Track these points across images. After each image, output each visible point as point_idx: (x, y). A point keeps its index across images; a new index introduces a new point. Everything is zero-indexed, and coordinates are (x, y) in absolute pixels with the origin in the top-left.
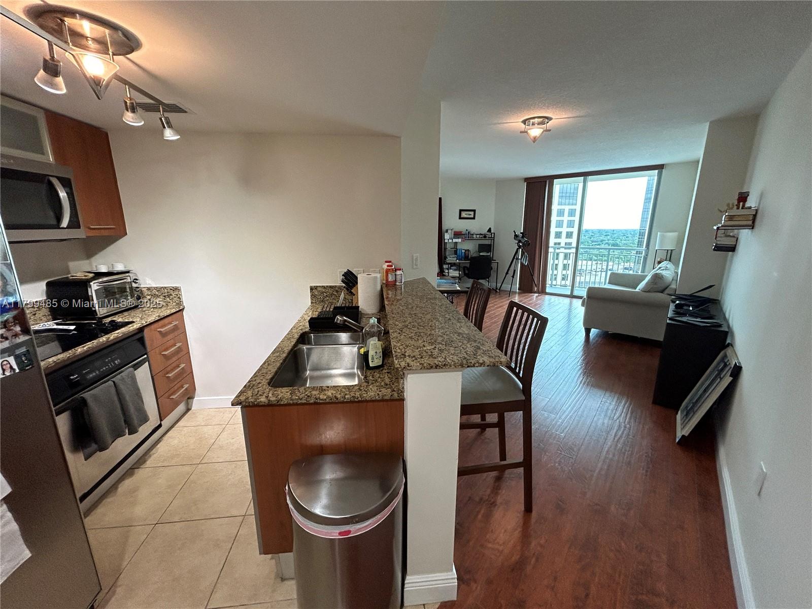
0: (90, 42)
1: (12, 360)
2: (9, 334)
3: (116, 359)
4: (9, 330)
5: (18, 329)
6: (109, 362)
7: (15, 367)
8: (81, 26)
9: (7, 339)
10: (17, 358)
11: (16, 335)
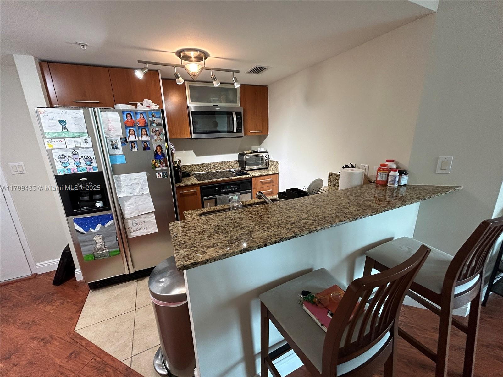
0: (193, 59)
1: (161, 174)
2: (161, 166)
3: (236, 187)
4: (161, 165)
5: (164, 165)
6: (232, 188)
7: (162, 176)
8: (191, 54)
9: (160, 167)
10: (163, 173)
11: (163, 167)
